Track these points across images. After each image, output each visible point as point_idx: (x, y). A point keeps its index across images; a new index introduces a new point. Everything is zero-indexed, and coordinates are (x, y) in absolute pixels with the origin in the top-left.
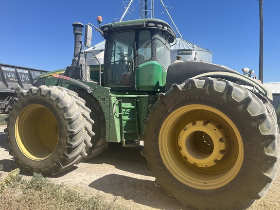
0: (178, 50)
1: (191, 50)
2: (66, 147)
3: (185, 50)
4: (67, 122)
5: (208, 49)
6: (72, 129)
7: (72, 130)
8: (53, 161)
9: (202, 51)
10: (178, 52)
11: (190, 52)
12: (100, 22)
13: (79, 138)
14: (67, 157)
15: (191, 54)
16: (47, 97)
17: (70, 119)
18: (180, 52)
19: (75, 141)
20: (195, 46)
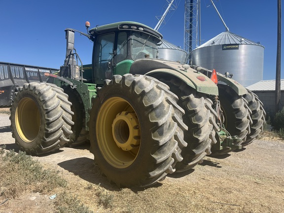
0: (223, 45)
1: (238, 44)
2: (45, 132)
3: (231, 45)
4: (45, 112)
5: (259, 43)
6: (49, 117)
7: (48, 119)
8: (37, 143)
9: (251, 44)
10: (223, 47)
11: (237, 46)
12: (88, 27)
13: (56, 125)
14: (45, 140)
15: (238, 48)
16: (33, 92)
17: (47, 110)
18: (225, 47)
19: (52, 127)
20: (243, 39)
